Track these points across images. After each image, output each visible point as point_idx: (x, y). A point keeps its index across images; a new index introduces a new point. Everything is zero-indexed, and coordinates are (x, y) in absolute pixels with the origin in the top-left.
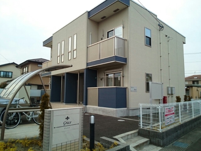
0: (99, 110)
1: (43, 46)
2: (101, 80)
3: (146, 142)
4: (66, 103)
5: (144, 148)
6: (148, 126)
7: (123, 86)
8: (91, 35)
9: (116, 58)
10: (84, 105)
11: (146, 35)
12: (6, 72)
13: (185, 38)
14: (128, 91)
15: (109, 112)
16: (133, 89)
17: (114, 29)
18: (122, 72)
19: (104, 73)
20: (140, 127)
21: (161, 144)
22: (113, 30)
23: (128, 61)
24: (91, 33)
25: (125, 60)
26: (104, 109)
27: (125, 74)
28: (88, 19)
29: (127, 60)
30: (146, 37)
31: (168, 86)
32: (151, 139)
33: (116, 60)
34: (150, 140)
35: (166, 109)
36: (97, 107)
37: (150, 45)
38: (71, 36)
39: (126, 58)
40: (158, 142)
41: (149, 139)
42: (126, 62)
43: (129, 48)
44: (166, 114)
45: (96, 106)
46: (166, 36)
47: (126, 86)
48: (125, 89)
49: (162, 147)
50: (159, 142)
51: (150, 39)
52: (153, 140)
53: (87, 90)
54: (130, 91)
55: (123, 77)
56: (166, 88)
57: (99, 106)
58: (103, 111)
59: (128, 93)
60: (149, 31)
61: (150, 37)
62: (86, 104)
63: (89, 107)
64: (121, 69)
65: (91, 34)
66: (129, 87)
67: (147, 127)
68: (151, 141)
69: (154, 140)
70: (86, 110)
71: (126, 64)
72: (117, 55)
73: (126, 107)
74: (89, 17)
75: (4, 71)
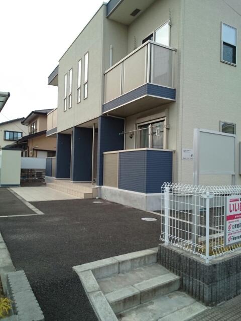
0: (120, 195)
1: (49, 84)
2: (131, 138)
3: (168, 285)
4: (74, 180)
5: (152, 303)
6: (180, 241)
7: (167, 147)
8: (111, 51)
9: (150, 88)
10: (97, 185)
11: (224, 40)
12: (14, 132)
14: (177, 159)
15: (135, 201)
17: (154, 32)
18: (165, 118)
19: (136, 124)
20: (164, 242)
21: (206, 297)
22: (152, 35)
23: (179, 95)
24: (111, 46)
25: (173, 93)
26: (128, 193)
27: (173, 124)
28: (106, 19)
29: (176, 93)
30: (224, 43)
32: (184, 278)
33: (148, 93)
34: (181, 280)
35: (231, 201)
36: (117, 189)
37: (234, 61)
38: (81, 59)
39: (175, 90)
40: (198, 289)
41: (179, 275)
42: (174, 98)
43: (181, 68)
44: (229, 214)
45: (116, 187)
47: (172, 148)
49: (207, 305)
50: (202, 289)
51: (234, 48)
52: (188, 281)
53: (102, 156)
54: (179, 158)
55: (168, 129)
57: (119, 188)
58: (126, 197)
59: (177, 162)
60: (233, 31)
61: (232, 43)
62: (101, 183)
63: (105, 189)
64: (163, 114)
65: (112, 49)
66: (178, 151)
67: (177, 245)
68: (184, 282)
69: (191, 283)
70: (101, 195)
71: (174, 102)
72: (152, 83)
74: (107, 14)
75: (10, 132)
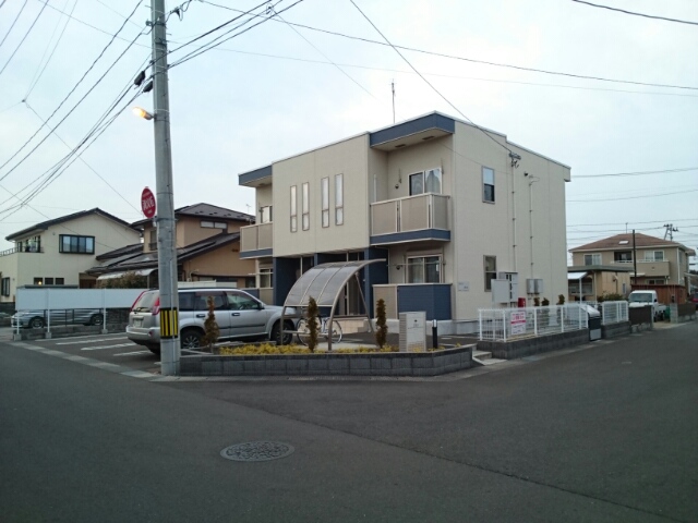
2: (399, 269)
7: (444, 282)
9: (433, 232)
11: (485, 181)
12: (78, 237)
13: (569, 169)
14: (454, 291)
16: (461, 287)
17: (423, 172)
18: (442, 254)
19: (405, 256)
22: (422, 174)
23: (453, 235)
24: (375, 176)
25: (448, 234)
27: (448, 260)
28: (370, 149)
29: (451, 234)
30: (485, 185)
31: (529, 277)
33: (433, 237)
37: (493, 199)
38: (328, 178)
41: (491, 351)
43: (455, 213)
46: (526, 175)
47: (448, 281)
48: (449, 286)
50: (504, 354)
51: (493, 187)
52: (496, 353)
53: (372, 289)
54: (457, 289)
55: (444, 266)
56: (524, 281)
59: (455, 294)
60: (491, 173)
61: (491, 183)
62: (372, 316)
64: (440, 251)
65: (376, 179)
66: (456, 284)
67: (489, 338)
69: (499, 353)
71: (450, 241)
72: (434, 228)
73: (450, 318)
74: (371, 144)
75: (71, 236)
